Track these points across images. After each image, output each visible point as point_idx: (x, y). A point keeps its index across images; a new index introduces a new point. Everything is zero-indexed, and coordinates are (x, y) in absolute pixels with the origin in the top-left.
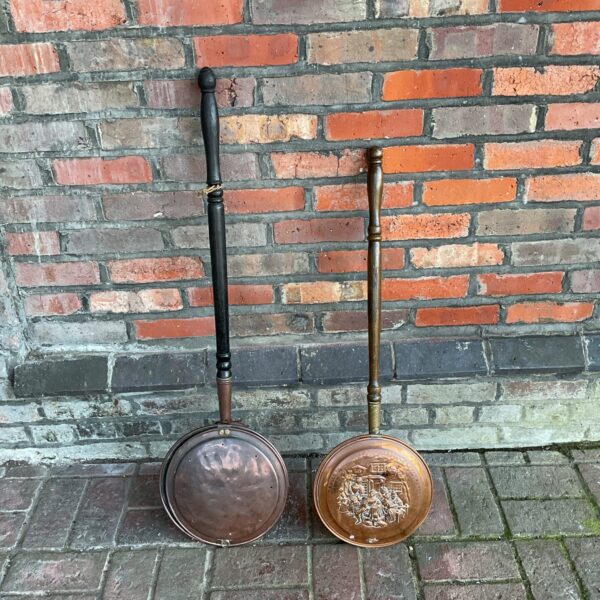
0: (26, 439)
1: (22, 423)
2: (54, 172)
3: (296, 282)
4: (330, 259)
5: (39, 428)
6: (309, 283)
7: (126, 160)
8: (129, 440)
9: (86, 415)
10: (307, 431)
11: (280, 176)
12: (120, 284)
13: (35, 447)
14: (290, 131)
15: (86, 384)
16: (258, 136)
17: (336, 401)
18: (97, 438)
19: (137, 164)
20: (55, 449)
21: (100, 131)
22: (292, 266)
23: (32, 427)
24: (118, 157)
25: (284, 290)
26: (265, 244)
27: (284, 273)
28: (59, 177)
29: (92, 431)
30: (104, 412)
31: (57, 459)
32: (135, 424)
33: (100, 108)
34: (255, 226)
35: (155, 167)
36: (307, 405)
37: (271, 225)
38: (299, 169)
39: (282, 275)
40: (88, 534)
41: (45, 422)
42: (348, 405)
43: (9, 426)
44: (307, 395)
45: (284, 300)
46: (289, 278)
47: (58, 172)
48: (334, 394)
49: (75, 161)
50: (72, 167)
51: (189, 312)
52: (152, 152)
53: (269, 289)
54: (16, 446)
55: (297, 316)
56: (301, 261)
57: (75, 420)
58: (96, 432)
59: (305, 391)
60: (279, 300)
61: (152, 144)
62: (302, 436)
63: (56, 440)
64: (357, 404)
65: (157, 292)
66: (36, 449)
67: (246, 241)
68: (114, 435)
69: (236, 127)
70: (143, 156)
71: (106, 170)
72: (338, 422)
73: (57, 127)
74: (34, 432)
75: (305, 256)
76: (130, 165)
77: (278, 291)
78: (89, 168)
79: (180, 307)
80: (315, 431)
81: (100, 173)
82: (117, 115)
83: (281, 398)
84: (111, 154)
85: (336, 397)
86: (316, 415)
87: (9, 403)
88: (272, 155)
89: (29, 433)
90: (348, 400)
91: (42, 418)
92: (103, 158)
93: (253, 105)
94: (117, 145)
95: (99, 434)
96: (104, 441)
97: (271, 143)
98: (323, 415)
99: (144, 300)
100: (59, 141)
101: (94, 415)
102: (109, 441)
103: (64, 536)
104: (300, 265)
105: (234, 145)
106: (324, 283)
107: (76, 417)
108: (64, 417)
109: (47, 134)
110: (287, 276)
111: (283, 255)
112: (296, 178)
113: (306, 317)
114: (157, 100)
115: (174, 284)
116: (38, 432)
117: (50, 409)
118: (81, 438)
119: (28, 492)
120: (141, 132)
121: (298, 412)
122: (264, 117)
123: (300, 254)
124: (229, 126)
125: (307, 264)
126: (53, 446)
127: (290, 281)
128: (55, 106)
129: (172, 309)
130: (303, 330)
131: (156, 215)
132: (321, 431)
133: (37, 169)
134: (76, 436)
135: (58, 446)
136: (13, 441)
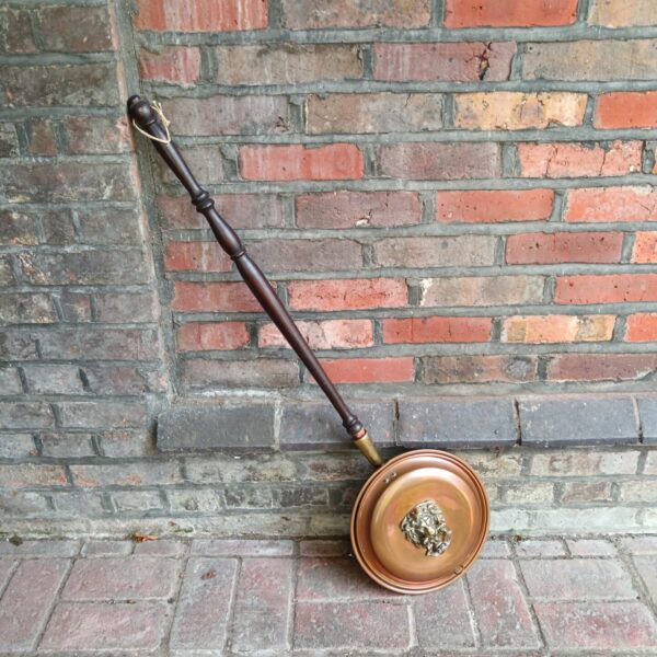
0: (159, 506)
1: (158, 486)
2: (240, 162)
3: (523, 314)
4: (571, 285)
5: (177, 493)
6: (539, 317)
7: (333, 148)
8: (286, 512)
9: (239, 479)
10: (511, 507)
11: (525, 174)
12: (301, 312)
13: (169, 515)
14: (549, 114)
15: (247, 438)
16: (508, 120)
17: (554, 470)
18: (248, 507)
19: (347, 154)
20: (194, 520)
21: (306, 109)
22: (522, 293)
23: (169, 492)
24: (326, 144)
25: (507, 324)
26: (491, 264)
27: (509, 303)
28: (245, 169)
29: (242, 499)
30: (261, 475)
31: (195, 532)
32: (296, 492)
33: (311, 78)
34: (483, 240)
35: (369, 159)
36: (518, 474)
37: (504, 239)
38: (553, 165)
39: (507, 305)
40: (252, 633)
41: (186, 484)
42: (569, 474)
43: (140, 489)
44: (518, 461)
45: (504, 338)
46: (516, 309)
47: (245, 164)
48: (553, 460)
49: (269, 149)
50: (264, 157)
51: (381, 351)
52: (370, 139)
53: (487, 322)
54: (147, 515)
55: (517, 359)
56: (534, 287)
57: (224, 484)
58: (248, 499)
59: (517, 456)
60: (497, 337)
61: (369, 128)
62: (503, 513)
63: (196, 507)
64: (580, 473)
65: (345, 324)
66: (170, 520)
67: (468, 259)
68: (269, 505)
69: (481, 107)
70: (356, 144)
71: (307, 161)
72: (551, 496)
73: (252, 103)
74: (170, 497)
75: (541, 280)
76: (337, 155)
77: (498, 326)
78: (285, 158)
79: (370, 344)
80: (520, 507)
81: (298, 165)
82: (331, 87)
83: (485, 463)
84: (316, 139)
85: (556, 464)
86: (526, 487)
87: (145, 459)
88: (521, 146)
89: (164, 497)
90: (569, 468)
91: (182, 481)
92: (305, 145)
93: (508, 79)
94: (325, 128)
95: (251, 503)
96: (255, 512)
97: (523, 130)
98: (535, 486)
99: (327, 333)
100: (253, 123)
101: (248, 479)
102: (262, 512)
103: (222, 634)
104: (532, 293)
105: (475, 131)
106: (558, 317)
107: (225, 481)
108: (209, 480)
109: (237, 112)
110: (513, 306)
111: (513, 279)
112: (546, 177)
113: (528, 361)
114: (386, 69)
115: (367, 314)
116: (176, 498)
117: (196, 470)
118: (228, 508)
119: (165, 573)
120: (358, 112)
121: (504, 482)
122: (520, 95)
123: (534, 279)
124: (472, 106)
125: (540, 292)
126: (191, 516)
127: (516, 314)
128: (254, 75)
129: (359, 346)
130: (521, 379)
131: (359, 223)
132: (527, 507)
133: (219, 158)
134: (222, 503)
135: (198, 515)
136: (142, 509)
